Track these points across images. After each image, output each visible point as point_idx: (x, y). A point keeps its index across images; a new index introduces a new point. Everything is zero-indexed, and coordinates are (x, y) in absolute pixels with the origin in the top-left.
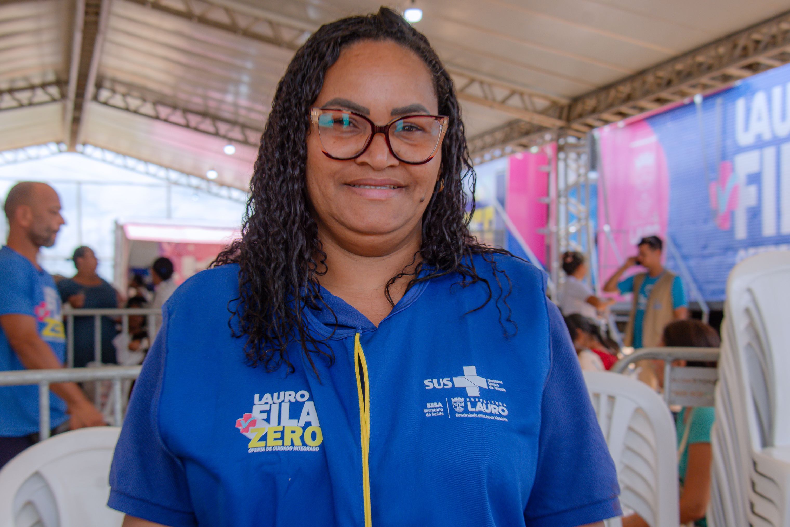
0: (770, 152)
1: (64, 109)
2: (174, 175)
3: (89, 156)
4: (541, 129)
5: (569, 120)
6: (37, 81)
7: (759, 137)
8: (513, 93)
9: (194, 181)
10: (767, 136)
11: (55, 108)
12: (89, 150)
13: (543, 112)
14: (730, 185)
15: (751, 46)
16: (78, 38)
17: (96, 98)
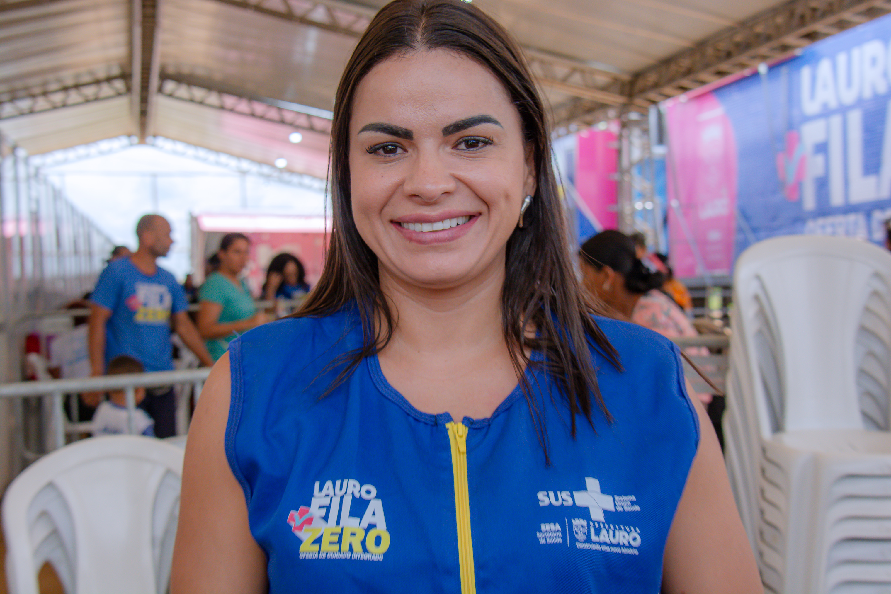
0: (836, 121)
1: (131, 103)
2: (245, 165)
3: (161, 148)
4: (603, 106)
5: (631, 95)
6: (102, 74)
7: (825, 106)
8: (574, 70)
9: (266, 170)
10: (833, 104)
11: (123, 102)
12: (160, 142)
13: (604, 89)
14: (797, 154)
15: (808, 14)
16: (138, 31)
17: (160, 90)
